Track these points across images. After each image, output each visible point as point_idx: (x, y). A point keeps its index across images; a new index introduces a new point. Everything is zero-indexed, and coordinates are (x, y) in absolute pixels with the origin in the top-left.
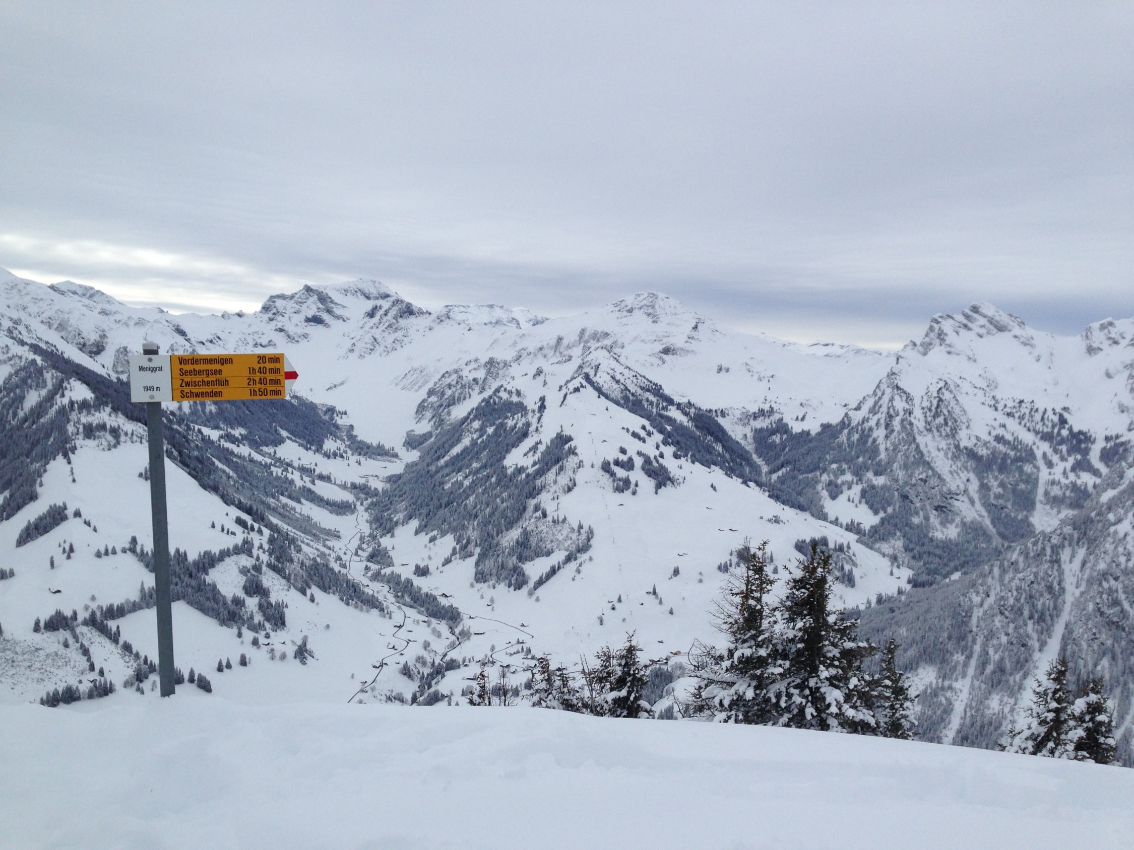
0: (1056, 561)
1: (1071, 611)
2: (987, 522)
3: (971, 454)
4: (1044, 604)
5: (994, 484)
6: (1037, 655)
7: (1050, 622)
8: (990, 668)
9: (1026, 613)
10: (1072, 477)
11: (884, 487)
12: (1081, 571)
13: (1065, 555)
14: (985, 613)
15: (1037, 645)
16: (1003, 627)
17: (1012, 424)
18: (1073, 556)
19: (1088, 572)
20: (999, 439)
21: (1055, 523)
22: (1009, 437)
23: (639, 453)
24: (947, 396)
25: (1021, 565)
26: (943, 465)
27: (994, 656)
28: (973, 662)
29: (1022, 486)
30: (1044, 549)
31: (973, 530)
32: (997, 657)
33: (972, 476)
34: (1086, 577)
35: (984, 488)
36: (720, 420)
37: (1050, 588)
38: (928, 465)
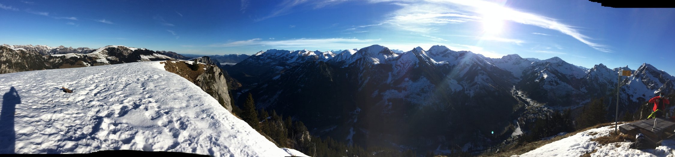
22: (604, 82)
23: (554, 80)
36: (566, 76)
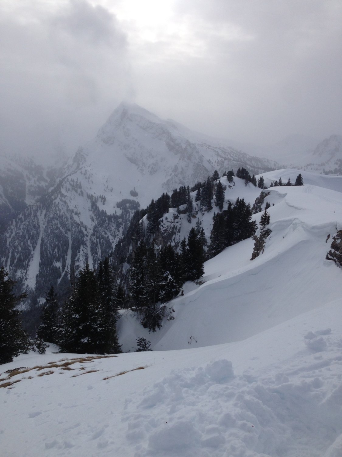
0: (36, 216)
1: (43, 234)
2: (8, 204)
4: (33, 233)
6: (32, 252)
7: (36, 239)
8: (16, 261)
9: (27, 237)
10: (38, 183)
12: (45, 218)
13: (39, 213)
14: (12, 240)
15: (32, 249)
16: (19, 244)
18: (41, 213)
19: (47, 218)
21: (34, 201)
25: (23, 219)
27: (17, 256)
28: (9, 260)
29: (20, 189)
30: (31, 212)
31: (3, 208)
32: (18, 256)
34: (47, 220)
37: (34, 227)
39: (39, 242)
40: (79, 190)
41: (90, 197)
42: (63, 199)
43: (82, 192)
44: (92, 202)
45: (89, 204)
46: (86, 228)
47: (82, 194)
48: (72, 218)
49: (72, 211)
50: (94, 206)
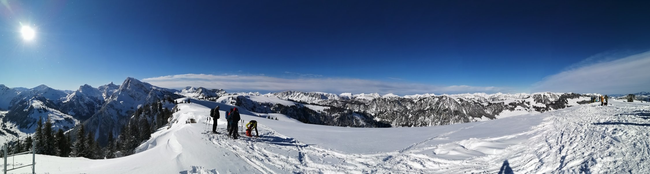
2: (89, 112)
3: (86, 104)
5: (89, 107)
11: (76, 109)
13: (99, 116)
17: (91, 99)
18: (100, 116)
20: (90, 102)
24: (83, 96)
26: (83, 105)
29: (93, 107)
31: (87, 114)
33: (87, 107)
34: (102, 118)
35: (88, 108)
36: (53, 102)
38: (81, 106)
39: (99, 126)
40: (113, 108)
41: (117, 110)
42: (108, 111)
43: (114, 108)
44: (117, 111)
45: (116, 112)
46: (115, 121)
47: (114, 109)
48: (110, 117)
49: (110, 115)
50: (118, 113)
